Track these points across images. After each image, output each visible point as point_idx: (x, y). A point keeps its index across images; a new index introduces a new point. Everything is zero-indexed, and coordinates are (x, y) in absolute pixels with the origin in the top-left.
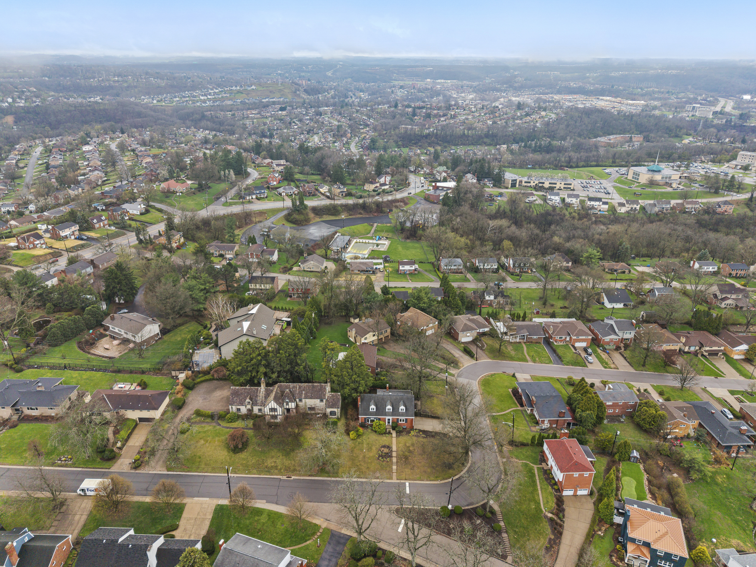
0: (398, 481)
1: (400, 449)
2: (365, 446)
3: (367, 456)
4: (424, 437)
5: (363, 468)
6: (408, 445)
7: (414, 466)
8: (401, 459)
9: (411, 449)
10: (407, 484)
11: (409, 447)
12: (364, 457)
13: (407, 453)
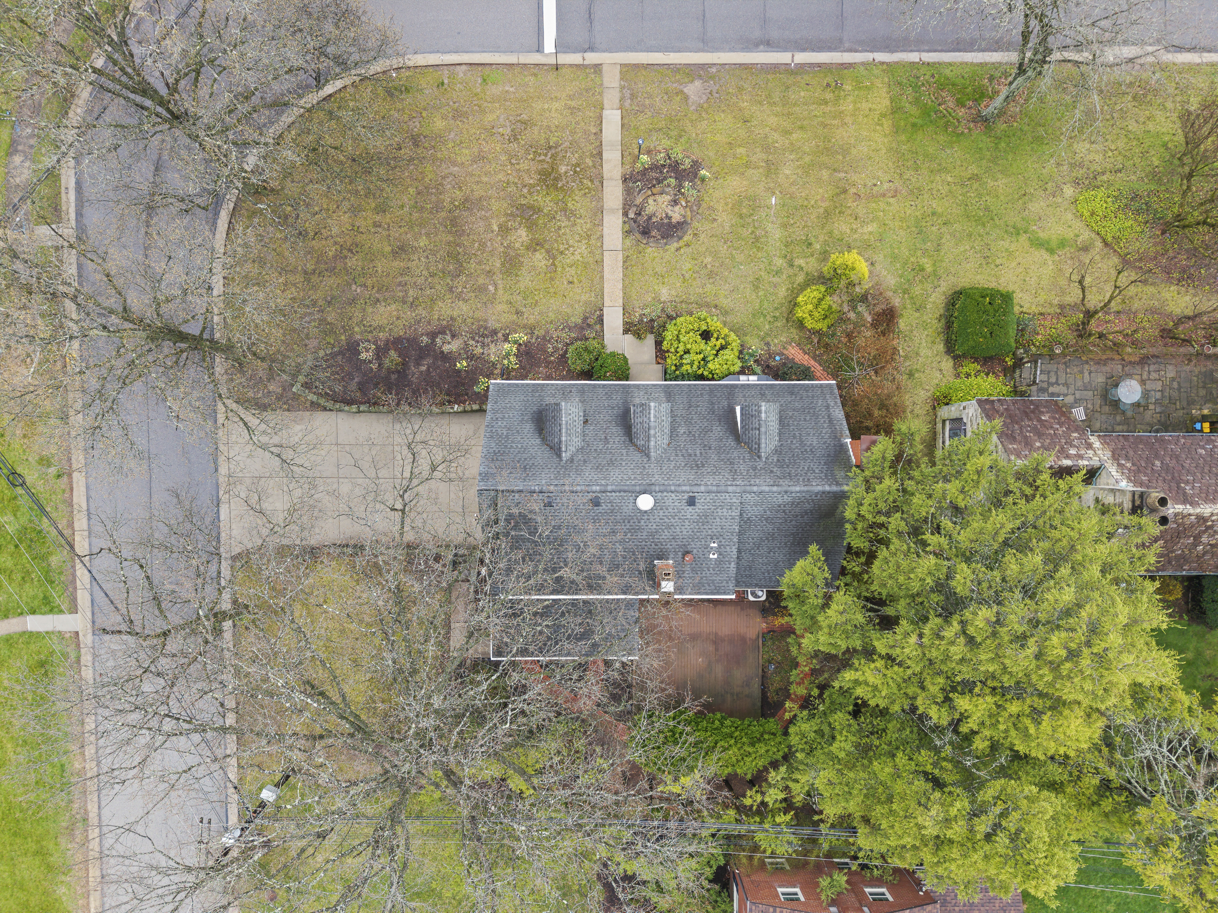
0: (592, 58)
1: (583, 225)
2: (776, 234)
3: (754, 174)
4: (448, 329)
5: (773, 121)
6: (539, 259)
7: (514, 137)
8: (578, 170)
9: (522, 235)
10: (549, 46)
11: (535, 245)
12: (771, 169)
13: (545, 201)
